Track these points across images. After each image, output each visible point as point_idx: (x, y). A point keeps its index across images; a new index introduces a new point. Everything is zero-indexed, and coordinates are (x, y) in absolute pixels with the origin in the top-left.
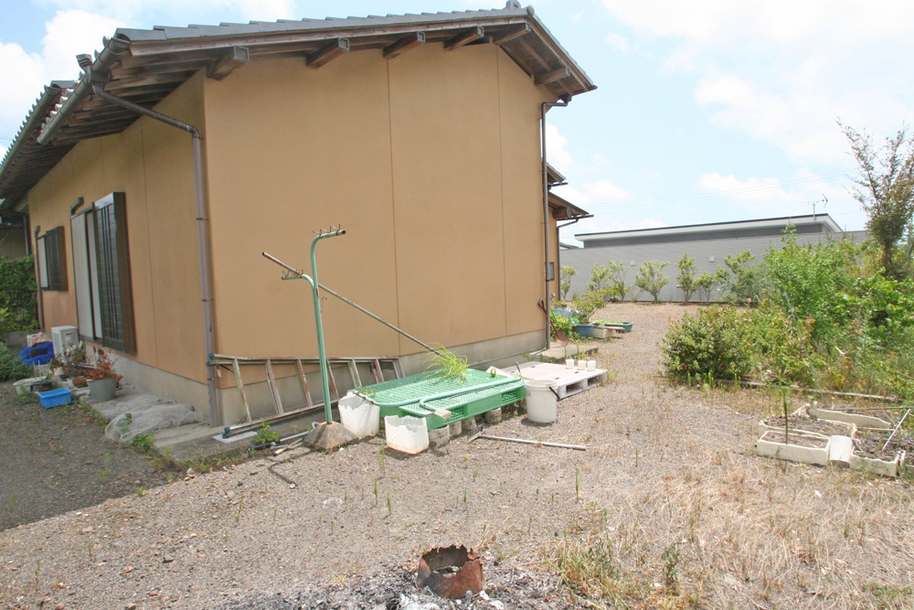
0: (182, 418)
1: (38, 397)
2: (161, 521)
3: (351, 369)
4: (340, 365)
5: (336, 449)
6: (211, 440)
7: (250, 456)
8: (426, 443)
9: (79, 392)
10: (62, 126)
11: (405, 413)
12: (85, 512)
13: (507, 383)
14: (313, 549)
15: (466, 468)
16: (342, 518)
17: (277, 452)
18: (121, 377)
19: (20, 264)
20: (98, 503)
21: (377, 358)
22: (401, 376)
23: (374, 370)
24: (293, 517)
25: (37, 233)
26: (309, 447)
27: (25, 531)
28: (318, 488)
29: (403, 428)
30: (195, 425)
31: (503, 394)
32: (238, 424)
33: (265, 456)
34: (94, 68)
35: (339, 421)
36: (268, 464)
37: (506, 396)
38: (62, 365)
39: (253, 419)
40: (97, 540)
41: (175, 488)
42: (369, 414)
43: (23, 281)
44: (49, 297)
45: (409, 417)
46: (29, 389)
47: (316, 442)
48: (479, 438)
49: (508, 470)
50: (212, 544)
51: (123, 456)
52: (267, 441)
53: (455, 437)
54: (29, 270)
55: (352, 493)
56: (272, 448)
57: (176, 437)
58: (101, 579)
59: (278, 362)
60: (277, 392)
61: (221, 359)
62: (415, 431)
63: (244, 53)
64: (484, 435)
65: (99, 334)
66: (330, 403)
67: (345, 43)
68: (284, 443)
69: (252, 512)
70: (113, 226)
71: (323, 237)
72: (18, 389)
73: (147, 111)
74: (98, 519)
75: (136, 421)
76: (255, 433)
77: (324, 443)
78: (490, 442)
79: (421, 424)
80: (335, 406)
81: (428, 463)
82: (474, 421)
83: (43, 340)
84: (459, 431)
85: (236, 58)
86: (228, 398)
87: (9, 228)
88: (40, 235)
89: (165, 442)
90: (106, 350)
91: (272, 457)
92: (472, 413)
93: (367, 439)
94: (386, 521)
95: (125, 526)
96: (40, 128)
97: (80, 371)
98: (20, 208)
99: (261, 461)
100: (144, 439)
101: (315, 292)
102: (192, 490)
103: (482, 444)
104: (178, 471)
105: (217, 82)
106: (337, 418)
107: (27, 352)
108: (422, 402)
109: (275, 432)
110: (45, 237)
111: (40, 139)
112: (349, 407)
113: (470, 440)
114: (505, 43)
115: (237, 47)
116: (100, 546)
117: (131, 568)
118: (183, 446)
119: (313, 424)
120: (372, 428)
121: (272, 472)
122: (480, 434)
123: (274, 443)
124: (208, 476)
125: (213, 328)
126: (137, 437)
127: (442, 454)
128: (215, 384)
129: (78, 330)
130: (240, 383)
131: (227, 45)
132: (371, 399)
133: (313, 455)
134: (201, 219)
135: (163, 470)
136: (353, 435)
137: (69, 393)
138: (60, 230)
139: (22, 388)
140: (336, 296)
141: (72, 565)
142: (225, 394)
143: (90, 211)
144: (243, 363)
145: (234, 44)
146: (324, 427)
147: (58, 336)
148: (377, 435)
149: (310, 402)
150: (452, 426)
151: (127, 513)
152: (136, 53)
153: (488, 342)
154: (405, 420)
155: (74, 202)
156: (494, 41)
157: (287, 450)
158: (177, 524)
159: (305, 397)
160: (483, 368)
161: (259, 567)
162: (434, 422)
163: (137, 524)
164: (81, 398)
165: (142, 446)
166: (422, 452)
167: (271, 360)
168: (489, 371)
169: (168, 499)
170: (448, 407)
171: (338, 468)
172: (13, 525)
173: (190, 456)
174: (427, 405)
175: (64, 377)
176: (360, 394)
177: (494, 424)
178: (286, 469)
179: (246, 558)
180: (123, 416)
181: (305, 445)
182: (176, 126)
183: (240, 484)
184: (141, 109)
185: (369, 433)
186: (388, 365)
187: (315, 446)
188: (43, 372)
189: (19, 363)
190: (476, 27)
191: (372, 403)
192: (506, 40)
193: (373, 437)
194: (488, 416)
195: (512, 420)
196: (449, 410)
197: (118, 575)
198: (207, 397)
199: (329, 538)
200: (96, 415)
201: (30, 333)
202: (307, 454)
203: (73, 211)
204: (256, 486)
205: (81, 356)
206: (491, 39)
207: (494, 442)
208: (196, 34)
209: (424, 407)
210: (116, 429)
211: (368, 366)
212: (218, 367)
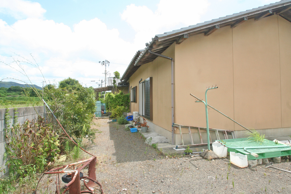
0: (164, 141)
1: (130, 129)
2: (160, 169)
3: (216, 133)
4: (213, 131)
5: (212, 160)
6: (172, 149)
7: (183, 156)
8: (247, 165)
9: (139, 129)
10: (140, 61)
11: (238, 152)
12: (142, 162)
13: (284, 147)
14: (206, 192)
15: (265, 178)
16: (215, 184)
17: (192, 156)
18: (149, 127)
19: (127, 95)
20: (144, 160)
21: (226, 130)
22: (235, 138)
23: (224, 134)
24: (198, 179)
25: (131, 88)
26: (202, 157)
27: (129, 164)
28: (206, 171)
29: (238, 157)
30: (168, 143)
31: (282, 151)
32: (180, 145)
33: (188, 157)
34: (149, 46)
35: (212, 150)
36: (189, 160)
37: (284, 153)
38: (135, 121)
39: (184, 145)
40: (145, 171)
41: (163, 161)
42: (223, 150)
43: (127, 99)
44: (133, 104)
45: (239, 153)
46: (128, 127)
47: (204, 156)
48: (270, 167)
49: (285, 183)
50: (174, 181)
51: (150, 149)
52: (189, 153)
53: (259, 165)
54: (128, 97)
55: (218, 176)
56: (190, 155)
57: (162, 146)
58: (146, 182)
59: (192, 128)
60: (192, 137)
61: (176, 125)
62: (242, 159)
63: (187, 35)
64: (272, 167)
65: (144, 114)
66: (209, 143)
67: (218, 26)
68: (194, 154)
69: (185, 174)
70: (149, 86)
71: (210, 89)
72: (126, 127)
73: (159, 55)
74: (145, 165)
75: (153, 139)
76: (185, 149)
77: (207, 157)
78: (276, 170)
79: (245, 157)
80: (211, 145)
81: (248, 173)
82: (268, 160)
83: (131, 115)
84: (261, 163)
85: (185, 37)
86: (177, 137)
87: (125, 86)
88: (132, 88)
89: (160, 147)
90: (145, 119)
91: (190, 158)
92: (267, 157)
93: (222, 158)
94: (232, 190)
95: (151, 168)
96: (135, 62)
97: (139, 124)
98: (128, 82)
99: (187, 158)
100: (155, 145)
101: (206, 106)
102: (167, 163)
103: (271, 170)
104: (164, 156)
105: (179, 45)
106: (212, 149)
107: (127, 117)
108: (245, 149)
109: (191, 150)
110: (133, 89)
111: (135, 65)
112: (216, 146)
113: (266, 167)
114: (282, 14)
115: (185, 34)
116: (145, 172)
117: (153, 181)
118: (165, 149)
119: (203, 149)
120: (224, 155)
121: (190, 162)
122: (270, 166)
123: (191, 153)
124: (172, 160)
125: (174, 116)
126: (153, 144)
127: (253, 170)
128: (174, 132)
129: (139, 113)
130: (181, 133)
131: (182, 34)
132: (224, 145)
133: (203, 160)
134: (173, 84)
135: (160, 155)
136: (217, 156)
137: (137, 129)
138: (136, 87)
139: (127, 127)
140: (213, 108)
141: (139, 176)
142: (177, 135)
143: (144, 82)
144: (182, 127)
145: (184, 33)
146: (207, 152)
147: (134, 114)
148: (226, 158)
149: (202, 142)
150: (258, 160)
151: (151, 165)
152: (159, 40)
153: (272, 129)
154: (238, 154)
155: (140, 80)
156: (276, 14)
157: (195, 156)
158: (164, 172)
159: (200, 140)
160: (271, 139)
161: (188, 192)
162: (250, 157)
163: (154, 169)
164: (139, 131)
165: (154, 147)
166: (245, 168)
167: (190, 127)
168: (274, 141)
169: (161, 164)
170: (256, 153)
171: (212, 166)
172: (126, 161)
173: (167, 152)
174: (247, 150)
175: (135, 125)
176: (220, 142)
177: (277, 163)
178: (195, 163)
179: (184, 188)
180: (149, 138)
181: (201, 156)
182: (167, 58)
183: (181, 164)
184: (158, 54)
185: (223, 156)
186: (229, 133)
187: (204, 157)
188: (131, 123)
189: (126, 120)
190: (269, 10)
191: (225, 146)
192: (281, 12)
193: (225, 158)
194: (274, 159)
195: (286, 163)
196: (258, 154)
197: (150, 182)
198: (171, 136)
199: (211, 190)
200: (143, 136)
201: (128, 113)
202: (201, 159)
203: (140, 82)
204: (186, 166)
205: (139, 120)
206: (275, 13)
207: (277, 170)
208: (174, 33)
209: (246, 151)
210: (148, 141)
211: (223, 133)
212: (175, 127)
